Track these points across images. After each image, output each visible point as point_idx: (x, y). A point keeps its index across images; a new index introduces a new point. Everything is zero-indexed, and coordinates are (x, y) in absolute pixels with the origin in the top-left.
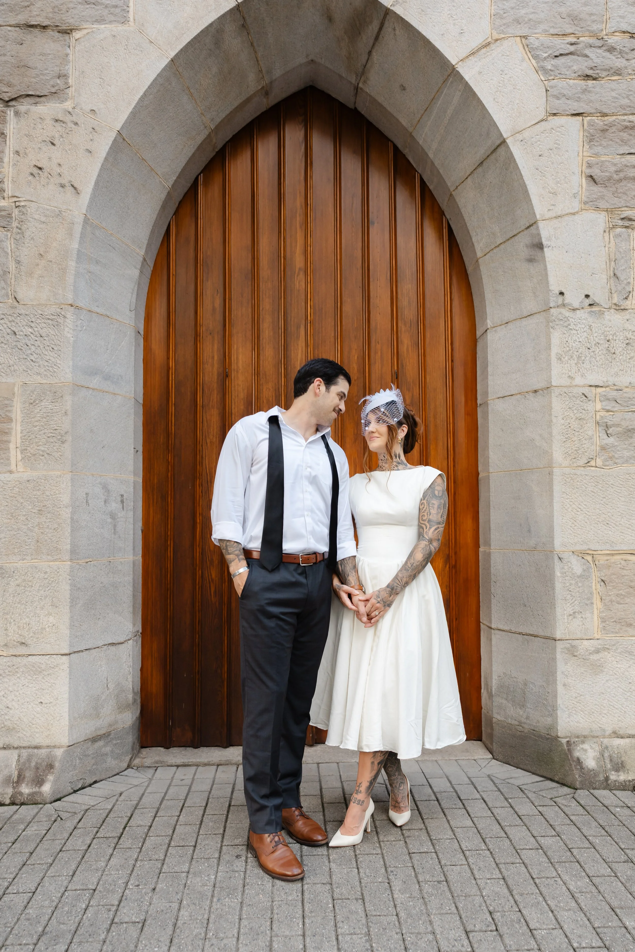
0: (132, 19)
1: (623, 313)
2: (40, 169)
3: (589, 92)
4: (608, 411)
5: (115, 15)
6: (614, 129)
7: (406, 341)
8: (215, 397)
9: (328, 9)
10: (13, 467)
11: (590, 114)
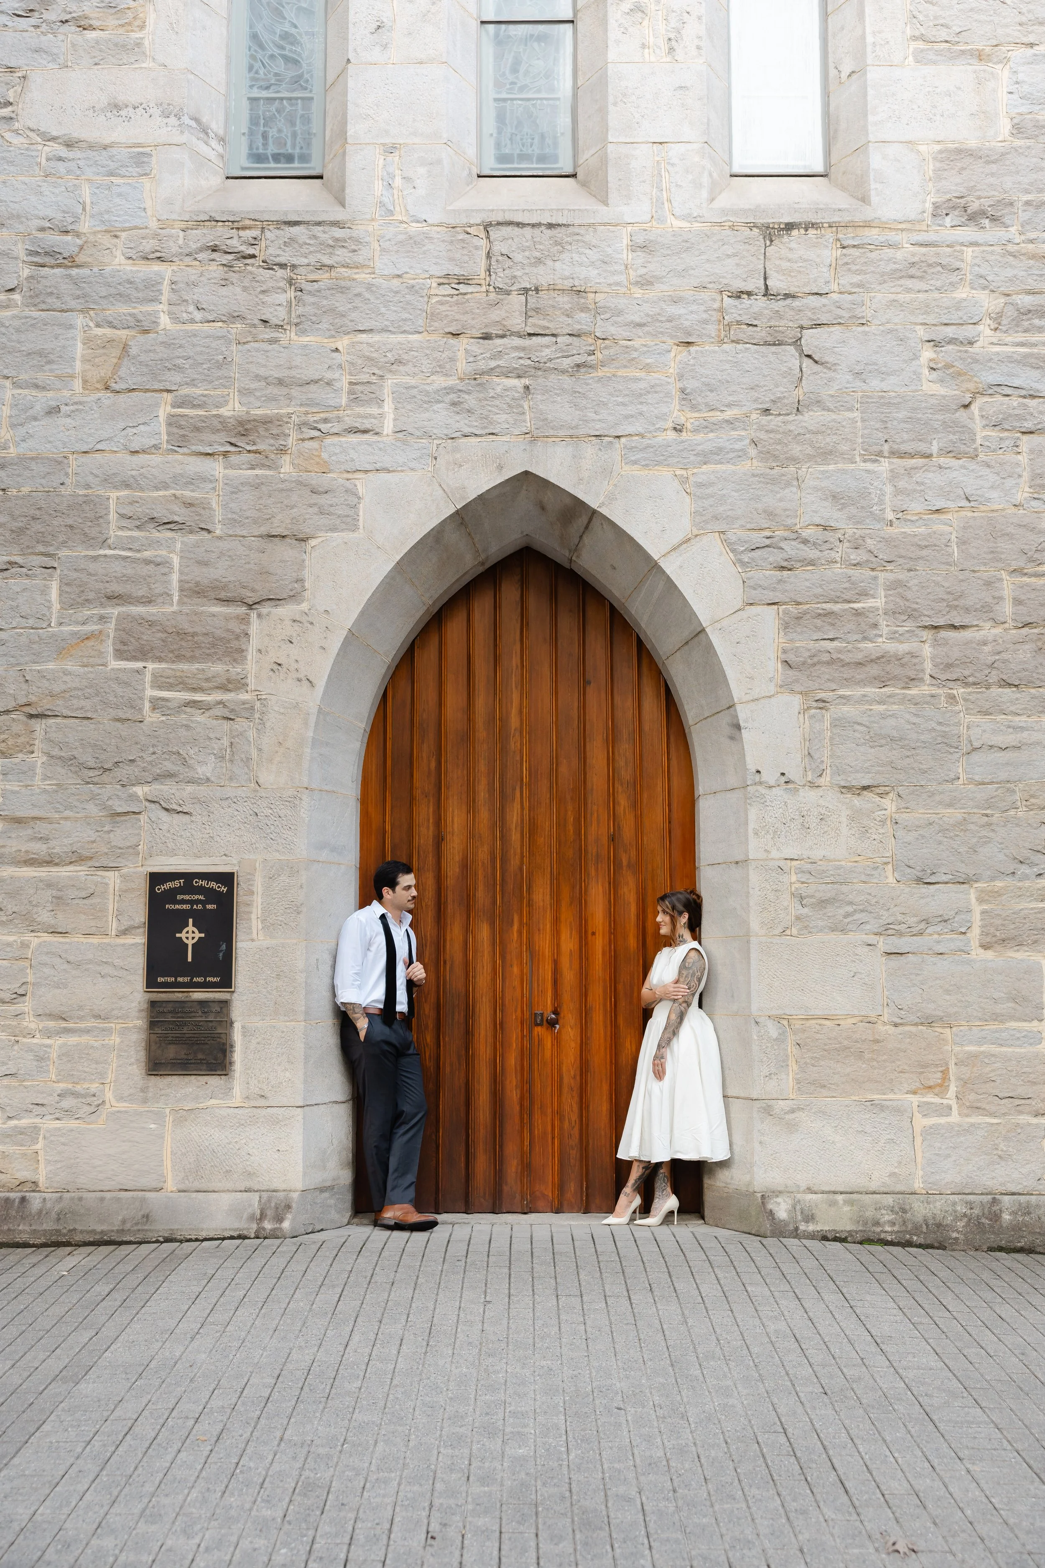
0: (361, 527)
1: (817, 790)
2: (280, 665)
3: (785, 582)
4: (803, 883)
5: (347, 524)
6: (808, 616)
7: (623, 802)
8: (430, 860)
9: (541, 501)
10: (254, 936)
11: (785, 603)
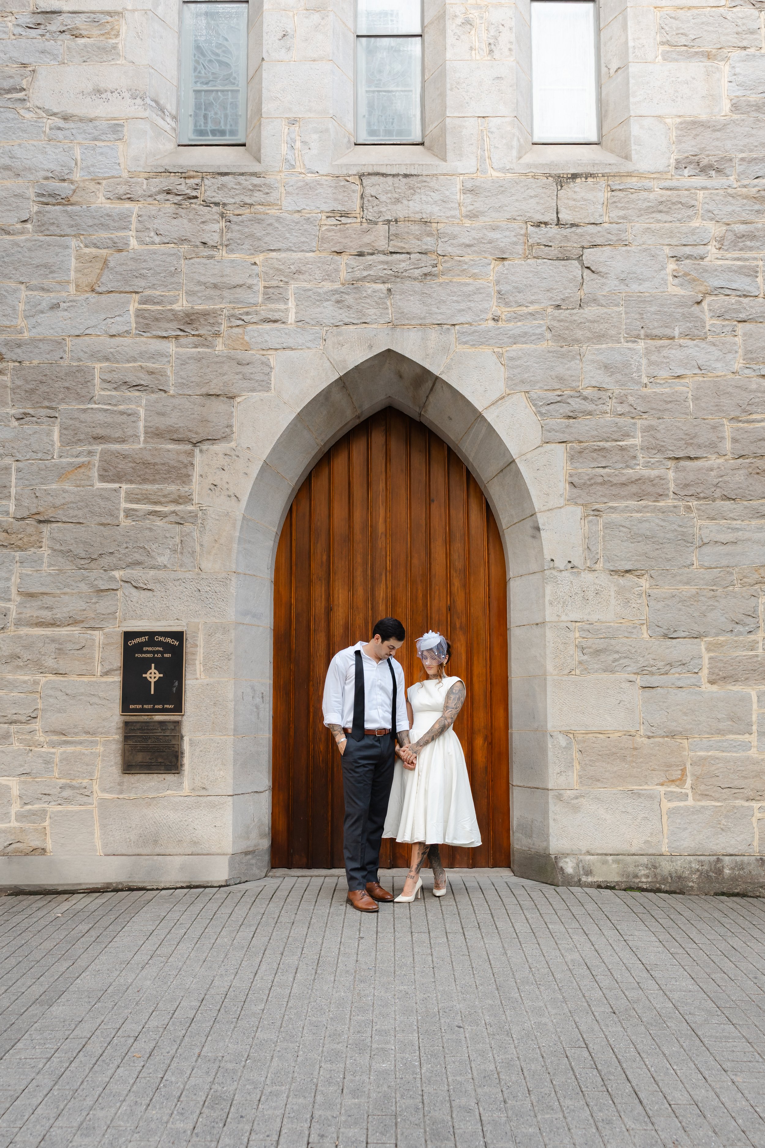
0: (273, 389)
1: (594, 573)
2: (215, 485)
3: (571, 427)
4: (584, 638)
5: (263, 386)
6: (587, 451)
7: (457, 583)
8: (323, 624)
9: (399, 372)
10: (198, 676)
11: (571, 442)
